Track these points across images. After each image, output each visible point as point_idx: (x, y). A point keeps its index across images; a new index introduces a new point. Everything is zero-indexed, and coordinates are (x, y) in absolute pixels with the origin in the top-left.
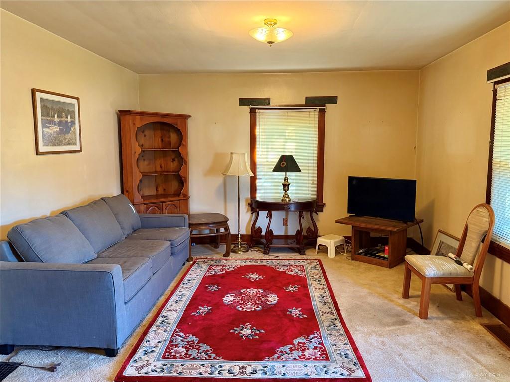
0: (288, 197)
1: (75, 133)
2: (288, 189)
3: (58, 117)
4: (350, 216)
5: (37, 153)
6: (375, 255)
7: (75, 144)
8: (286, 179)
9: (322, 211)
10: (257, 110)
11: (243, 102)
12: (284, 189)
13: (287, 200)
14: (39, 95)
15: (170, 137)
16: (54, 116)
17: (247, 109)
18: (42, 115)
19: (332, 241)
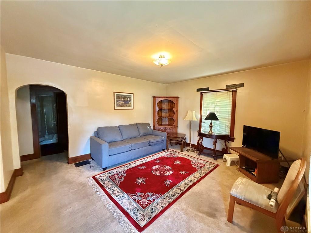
0: (212, 132)
1: (131, 104)
2: (212, 128)
3: (124, 99)
4: (242, 147)
5: (114, 109)
6: (250, 172)
7: (131, 107)
8: (211, 123)
9: (233, 141)
10: (203, 93)
11: (198, 90)
12: (210, 128)
13: (211, 133)
14: (116, 94)
15: (172, 105)
16: (122, 99)
17: (199, 92)
18: (117, 99)
19: (230, 158)
